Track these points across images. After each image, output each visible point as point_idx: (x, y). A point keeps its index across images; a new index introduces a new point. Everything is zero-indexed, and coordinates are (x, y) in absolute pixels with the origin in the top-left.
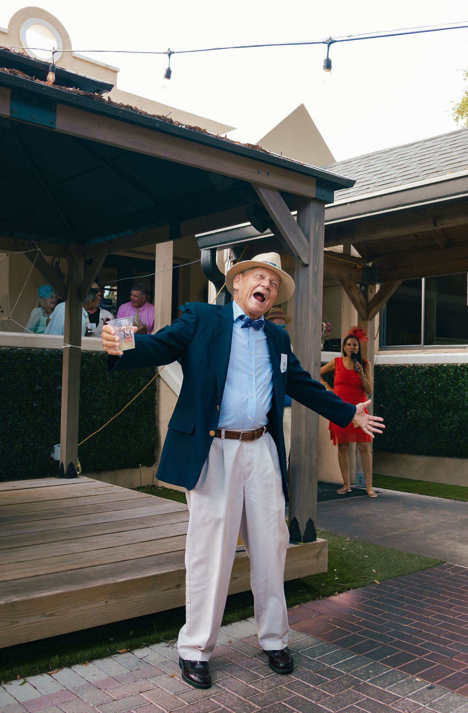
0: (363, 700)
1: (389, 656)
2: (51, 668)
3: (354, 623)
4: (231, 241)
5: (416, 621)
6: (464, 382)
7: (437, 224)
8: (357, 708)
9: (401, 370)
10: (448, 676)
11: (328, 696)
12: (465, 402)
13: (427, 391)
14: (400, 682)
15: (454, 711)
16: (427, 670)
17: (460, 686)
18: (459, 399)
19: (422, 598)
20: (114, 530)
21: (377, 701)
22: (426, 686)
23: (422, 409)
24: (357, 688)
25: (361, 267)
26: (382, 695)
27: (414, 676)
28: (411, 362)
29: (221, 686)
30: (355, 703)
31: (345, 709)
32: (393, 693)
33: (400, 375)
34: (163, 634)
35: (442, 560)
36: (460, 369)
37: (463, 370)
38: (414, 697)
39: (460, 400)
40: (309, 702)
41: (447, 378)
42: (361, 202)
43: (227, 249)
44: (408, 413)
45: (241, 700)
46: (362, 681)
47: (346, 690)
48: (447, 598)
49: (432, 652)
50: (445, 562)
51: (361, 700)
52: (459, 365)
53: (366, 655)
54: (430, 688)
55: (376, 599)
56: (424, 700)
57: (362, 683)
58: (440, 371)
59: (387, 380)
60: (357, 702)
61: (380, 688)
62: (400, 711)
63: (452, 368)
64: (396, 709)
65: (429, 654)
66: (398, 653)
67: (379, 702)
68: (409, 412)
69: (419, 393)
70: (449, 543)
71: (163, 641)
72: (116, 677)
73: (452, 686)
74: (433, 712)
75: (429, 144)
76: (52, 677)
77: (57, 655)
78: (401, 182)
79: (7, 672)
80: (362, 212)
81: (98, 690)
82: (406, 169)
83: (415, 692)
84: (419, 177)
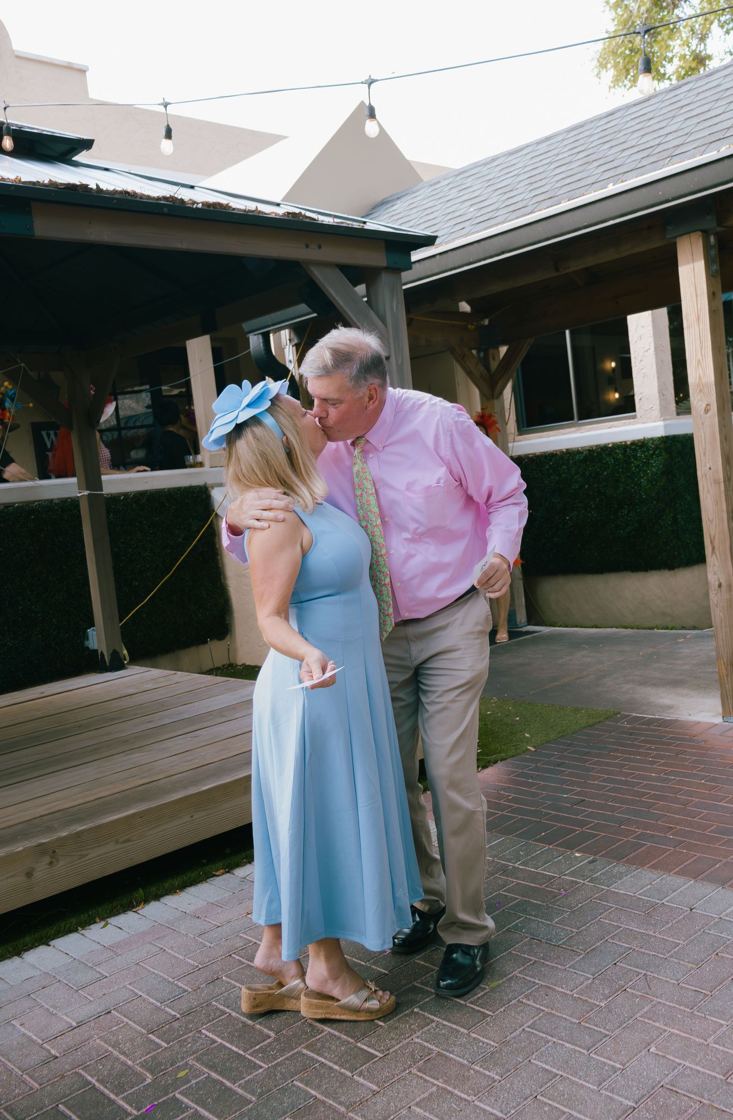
0: (512, 885)
1: (543, 834)
2: (135, 903)
3: (501, 802)
5: (579, 789)
6: (638, 466)
7: (559, 269)
10: (614, 846)
13: (588, 485)
14: (556, 860)
15: (619, 882)
16: (588, 842)
17: (627, 856)
18: (633, 490)
19: (586, 761)
20: (186, 730)
21: (528, 884)
22: (586, 861)
23: (585, 510)
24: (506, 873)
25: (474, 327)
26: (534, 877)
27: (574, 851)
28: (563, 447)
30: (503, 890)
32: (548, 873)
33: (550, 467)
35: (616, 712)
36: (630, 448)
37: (635, 450)
38: (572, 874)
39: (635, 492)
41: (615, 463)
42: (454, 252)
44: (567, 518)
46: (511, 864)
48: (617, 758)
49: (596, 822)
50: (619, 713)
51: (510, 886)
52: (628, 443)
53: (516, 836)
55: (529, 770)
56: (584, 876)
57: (511, 867)
58: (604, 455)
60: (505, 889)
61: (533, 870)
62: (555, 891)
63: (619, 448)
64: (549, 889)
65: (592, 824)
66: (555, 828)
67: (531, 884)
68: (567, 516)
69: (579, 488)
70: (626, 687)
72: (216, 902)
73: (618, 856)
74: (594, 888)
75: (543, 147)
76: (138, 913)
77: (140, 890)
78: (504, 217)
79: (82, 916)
80: (457, 265)
81: (197, 920)
82: (512, 194)
83: (573, 869)
84: (528, 208)
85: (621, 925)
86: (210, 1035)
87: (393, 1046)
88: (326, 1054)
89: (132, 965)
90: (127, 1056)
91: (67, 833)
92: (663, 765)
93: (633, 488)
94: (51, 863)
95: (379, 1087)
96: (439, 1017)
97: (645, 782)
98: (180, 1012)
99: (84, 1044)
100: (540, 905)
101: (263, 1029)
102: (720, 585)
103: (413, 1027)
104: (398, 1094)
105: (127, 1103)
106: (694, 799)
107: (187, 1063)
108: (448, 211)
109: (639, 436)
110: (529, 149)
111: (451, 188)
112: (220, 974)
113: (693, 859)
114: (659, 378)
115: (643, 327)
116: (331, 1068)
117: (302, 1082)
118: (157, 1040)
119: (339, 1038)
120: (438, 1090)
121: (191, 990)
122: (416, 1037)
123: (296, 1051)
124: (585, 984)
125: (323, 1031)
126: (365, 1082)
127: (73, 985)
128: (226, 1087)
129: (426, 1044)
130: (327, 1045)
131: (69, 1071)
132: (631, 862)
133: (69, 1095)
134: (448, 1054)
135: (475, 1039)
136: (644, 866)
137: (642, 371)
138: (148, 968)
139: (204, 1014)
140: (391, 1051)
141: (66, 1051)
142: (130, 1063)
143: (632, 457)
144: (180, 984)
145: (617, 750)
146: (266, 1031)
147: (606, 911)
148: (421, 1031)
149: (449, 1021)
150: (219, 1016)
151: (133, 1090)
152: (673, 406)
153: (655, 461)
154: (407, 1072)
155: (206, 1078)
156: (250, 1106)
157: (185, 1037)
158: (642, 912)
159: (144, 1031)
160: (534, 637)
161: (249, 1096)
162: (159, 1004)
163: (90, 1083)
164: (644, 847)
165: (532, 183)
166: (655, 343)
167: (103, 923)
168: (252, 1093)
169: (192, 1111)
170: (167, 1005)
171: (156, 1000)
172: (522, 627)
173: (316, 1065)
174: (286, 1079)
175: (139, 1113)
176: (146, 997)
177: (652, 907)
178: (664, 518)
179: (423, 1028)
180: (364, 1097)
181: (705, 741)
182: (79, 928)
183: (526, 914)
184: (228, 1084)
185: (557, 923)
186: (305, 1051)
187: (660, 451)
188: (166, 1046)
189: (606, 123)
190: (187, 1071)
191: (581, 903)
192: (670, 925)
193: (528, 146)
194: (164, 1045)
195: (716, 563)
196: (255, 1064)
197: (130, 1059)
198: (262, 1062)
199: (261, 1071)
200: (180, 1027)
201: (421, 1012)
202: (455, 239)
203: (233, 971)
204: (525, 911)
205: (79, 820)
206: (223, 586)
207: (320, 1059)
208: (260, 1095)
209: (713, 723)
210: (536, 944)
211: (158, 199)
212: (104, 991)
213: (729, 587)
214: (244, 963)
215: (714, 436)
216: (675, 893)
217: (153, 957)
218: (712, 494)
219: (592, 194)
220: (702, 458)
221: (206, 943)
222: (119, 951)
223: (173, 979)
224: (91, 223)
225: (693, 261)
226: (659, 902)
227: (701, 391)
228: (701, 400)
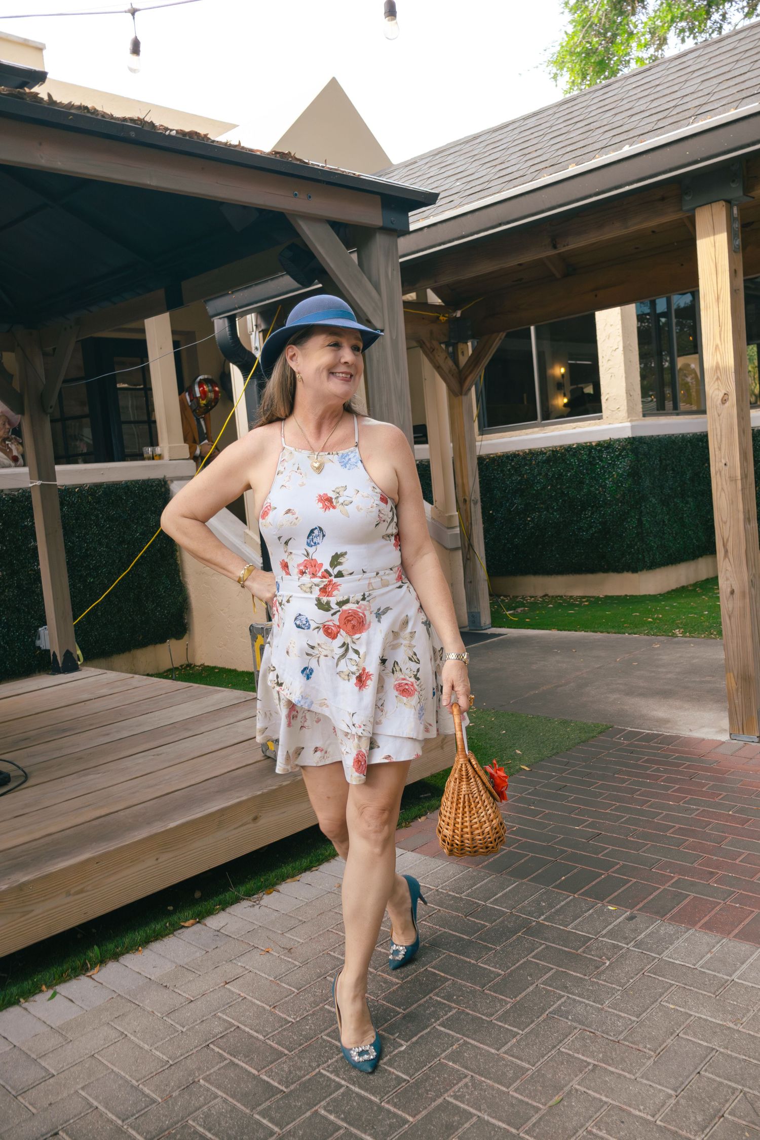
0: (540, 948)
1: (564, 878)
2: (89, 965)
4: (256, 302)
5: (591, 820)
6: (603, 467)
7: (558, 246)
8: (535, 962)
9: (512, 460)
10: (651, 897)
11: (491, 949)
12: (608, 496)
13: (552, 486)
14: (587, 914)
15: (670, 948)
16: (620, 891)
17: (671, 910)
18: (598, 492)
19: (592, 784)
21: (561, 947)
22: (624, 916)
23: (548, 511)
24: (530, 931)
25: (445, 319)
26: (565, 938)
27: (605, 902)
28: (526, 447)
30: (531, 955)
31: (519, 966)
32: (581, 933)
33: (513, 467)
34: (242, 887)
35: (608, 725)
36: (596, 449)
37: (600, 451)
38: (611, 934)
39: (599, 493)
40: (467, 962)
41: (578, 464)
43: (251, 313)
44: (529, 519)
46: (534, 919)
47: (514, 937)
48: (626, 780)
49: (622, 863)
50: (613, 727)
51: (538, 950)
52: (594, 444)
53: (532, 880)
54: (631, 918)
55: (528, 794)
56: (626, 938)
57: (534, 923)
58: (567, 456)
59: (494, 476)
60: (533, 954)
61: (561, 927)
62: (596, 958)
63: (584, 448)
64: (589, 956)
65: (619, 866)
66: (576, 870)
67: (563, 948)
68: (528, 517)
69: (542, 489)
70: (612, 697)
71: (244, 900)
72: (187, 964)
73: (659, 911)
74: (642, 955)
75: (532, 122)
76: (93, 979)
77: (95, 946)
78: (499, 187)
79: (25, 984)
80: (447, 239)
81: (164, 991)
82: (503, 166)
83: (610, 927)
84: (527, 176)
85: (689, 1012)
89: (86, 1057)
92: (678, 790)
93: (597, 490)
97: (665, 813)
100: (581, 978)
102: (732, 592)
106: (727, 835)
109: (607, 438)
110: (517, 124)
113: (752, 917)
114: (626, 378)
115: (611, 325)
121: (160, 1100)
124: (668, 1103)
127: (12, 1087)
132: (679, 919)
136: (693, 923)
137: (612, 371)
138: (106, 1062)
143: (597, 458)
144: (147, 1090)
145: (620, 772)
147: (666, 991)
152: (641, 407)
153: (622, 463)
158: (711, 993)
160: (501, 640)
162: (120, 1122)
164: (689, 899)
165: (526, 154)
166: (623, 342)
167: (50, 993)
170: (130, 1126)
171: (117, 1116)
172: (486, 629)
176: (104, 1109)
177: (722, 986)
178: (630, 520)
181: (718, 762)
182: (22, 1000)
183: (568, 992)
185: (610, 1007)
187: (628, 452)
189: (603, 94)
191: (632, 978)
192: (751, 1014)
193: (514, 122)
195: (729, 568)
203: (212, 1071)
204: (565, 988)
205: (22, 867)
206: (181, 583)
209: (720, 741)
210: (590, 1037)
211: (124, 119)
212: (51, 1099)
213: (743, 594)
214: (226, 1059)
215: (732, 428)
216: (745, 966)
217: (112, 1048)
218: (727, 493)
219: (604, 157)
220: (717, 453)
221: (177, 1026)
222: (70, 1036)
223: (137, 1081)
224: (40, 144)
225: (714, 234)
226: (728, 978)
227: (718, 379)
228: (718, 389)
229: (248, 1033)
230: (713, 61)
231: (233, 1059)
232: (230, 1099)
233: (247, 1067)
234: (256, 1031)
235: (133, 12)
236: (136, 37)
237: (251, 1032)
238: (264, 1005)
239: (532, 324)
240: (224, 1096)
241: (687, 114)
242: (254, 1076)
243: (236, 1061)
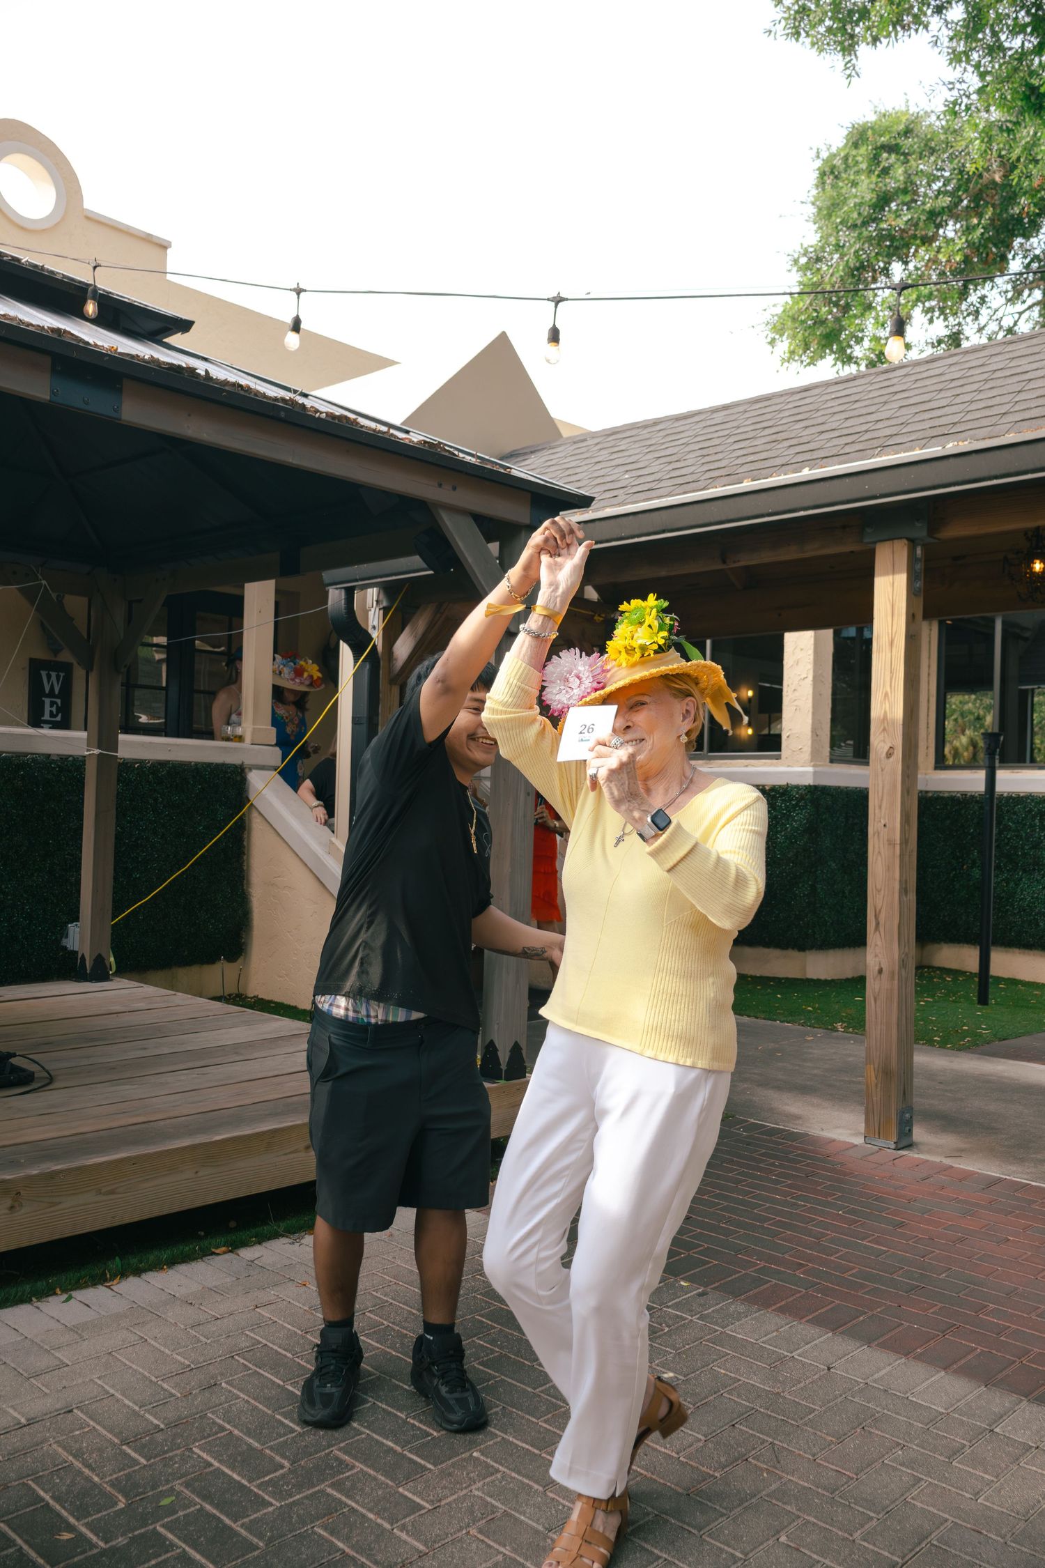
2: (109, 1276)
4: (381, 577)
7: (727, 561)
10: (730, 1279)
16: (697, 1270)
17: (747, 1292)
20: (191, 1065)
22: (695, 1292)
25: (601, 619)
27: (678, 1279)
29: (381, 1296)
34: (283, 1225)
38: (676, 1306)
42: (603, 522)
43: (373, 588)
45: (414, 1314)
48: (732, 1170)
49: (706, 1246)
50: (733, 1117)
52: (767, 788)
56: (692, 1311)
65: (702, 1248)
70: (742, 1086)
71: (283, 1236)
72: (215, 1287)
73: (734, 1291)
74: (704, 1327)
76: (112, 1290)
77: (117, 1258)
78: (670, 489)
79: (39, 1284)
81: (189, 1306)
83: (677, 1300)
84: (700, 483)
85: (739, 1377)
86: (205, 1455)
87: (445, 1497)
88: (358, 1498)
89: (102, 1354)
90: (93, 1470)
91: (36, 1172)
92: (790, 1186)
94: (12, 1208)
95: (428, 1548)
96: (506, 1467)
97: (768, 1205)
98: (165, 1422)
99: (35, 1448)
101: (274, 1455)
102: (880, 971)
103: (472, 1475)
104: (453, 1559)
105: (92, 1531)
106: (829, 1232)
107: (172, 1489)
108: (596, 474)
109: (783, 782)
110: (705, 416)
111: (601, 449)
112: (219, 1378)
113: (830, 1307)
114: (814, 714)
115: (802, 650)
116: (364, 1516)
117: (325, 1529)
118: (133, 1454)
119: (375, 1479)
120: (505, 1560)
121: (179, 1395)
122: (476, 1489)
123: (317, 1489)
124: (695, 1446)
125: (353, 1467)
126: (409, 1539)
127: (24, 1370)
128: (225, 1525)
129: (489, 1499)
130: (359, 1485)
131: (15, 1481)
132: (752, 1301)
133: (12, 1513)
134: (517, 1515)
135: (553, 1499)
137: (796, 703)
138: (124, 1360)
139: (197, 1427)
140: (443, 1503)
141: (12, 1454)
142: (96, 1479)
144: (165, 1386)
145: (731, 1162)
146: (278, 1458)
147: (720, 1359)
148: (482, 1483)
149: (519, 1473)
150: (217, 1433)
151: (100, 1515)
152: (826, 750)
153: (797, 814)
154: (464, 1532)
155: (198, 1510)
156: (256, 1553)
157: (171, 1454)
158: (768, 1364)
159: (116, 1441)
161: (255, 1540)
162: (137, 1408)
163: (43, 1500)
164: (768, 1285)
165: (704, 456)
166: (814, 671)
167: (65, 1296)
168: (260, 1537)
169: (178, 1551)
170: (148, 1411)
171: (135, 1403)
173: (345, 1510)
174: (304, 1524)
175: (108, 1546)
176: (120, 1397)
177: (779, 1360)
178: (800, 885)
179: (484, 1478)
180: (407, 1558)
181: (843, 1164)
182: (34, 1299)
184: (227, 1521)
185: (658, 1365)
186: (329, 1490)
187: (805, 802)
188: (145, 1463)
190: (174, 1498)
191: (688, 1345)
194: (143, 1461)
195: (879, 943)
196: (263, 1499)
197: (97, 1475)
198: (273, 1498)
199: (271, 1509)
200: (165, 1440)
201: (482, 1457)
202: (605, 507)
203: (235, 1377)
205: (53, 1157)
207: (349, 1502)
208: (271, 1540)
209: (851, 1143)
211: (276, 399)
212: (65, 1383)
213: (892, 973)
214: (250, 1369)
215: (894, 786)
216: (809, 1346)
217: (131, 1348)
218: (883, 857)
219: (782, 477)
220: (877, 811)
221: (202, 1338)
222: (85, 1335)
223: (156, 1378)
224: (189, 415)
225: (894, 573)
226: (788, 1354)
227: (884, 729)
228: (884, 741)
229: (276, 1351)
230: (918, 384)
231: (258, 1370)
232: (252, 1401)
233: (272, 1377)
234: (285, 1350)
235: (299, 291)
236: (298, 315)
237: (279, 1350)
238: (295, 1330)
239: (708, 638)
240: (246, 1398)
241: (876, 443)
242: (279, 1385)
243: (261, 1372)
